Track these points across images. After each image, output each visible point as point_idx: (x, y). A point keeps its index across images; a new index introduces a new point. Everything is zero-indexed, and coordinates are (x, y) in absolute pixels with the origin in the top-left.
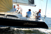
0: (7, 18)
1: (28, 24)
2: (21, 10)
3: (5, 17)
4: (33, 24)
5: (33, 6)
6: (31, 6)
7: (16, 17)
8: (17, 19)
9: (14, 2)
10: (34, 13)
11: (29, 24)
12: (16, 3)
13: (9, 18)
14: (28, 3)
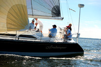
0: (20, 39)
1: (52, 47)
2: (41, 27)
3: (17, 39)
4: (61, 48)
5: (58, 19)
6: (55, 19)
7: (34, 37)
8: (36, 41)
9: (30, 15)
10: (61, 29)
11: (55, 48)
12: (33, 15)
13: (22, 40)
14: (51, 15)
